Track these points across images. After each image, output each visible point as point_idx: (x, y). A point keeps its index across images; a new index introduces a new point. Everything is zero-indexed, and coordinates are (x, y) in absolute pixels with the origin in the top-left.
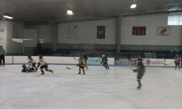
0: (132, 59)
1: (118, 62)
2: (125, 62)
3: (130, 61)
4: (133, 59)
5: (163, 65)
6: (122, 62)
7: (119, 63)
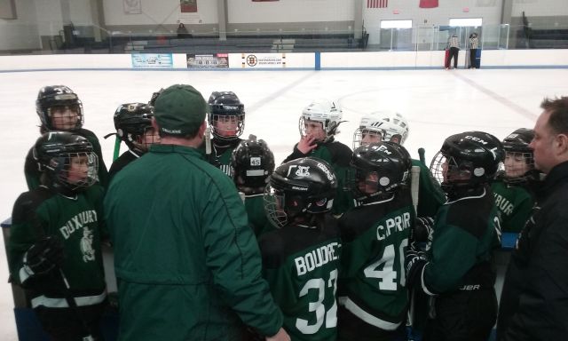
0: (220, 55)
1: (193, 62)
2: (207, 62)
3: (216, 59)
4: (223, 55)
5: (281, 66)
6: (201, 63)
7: (195, 63)
